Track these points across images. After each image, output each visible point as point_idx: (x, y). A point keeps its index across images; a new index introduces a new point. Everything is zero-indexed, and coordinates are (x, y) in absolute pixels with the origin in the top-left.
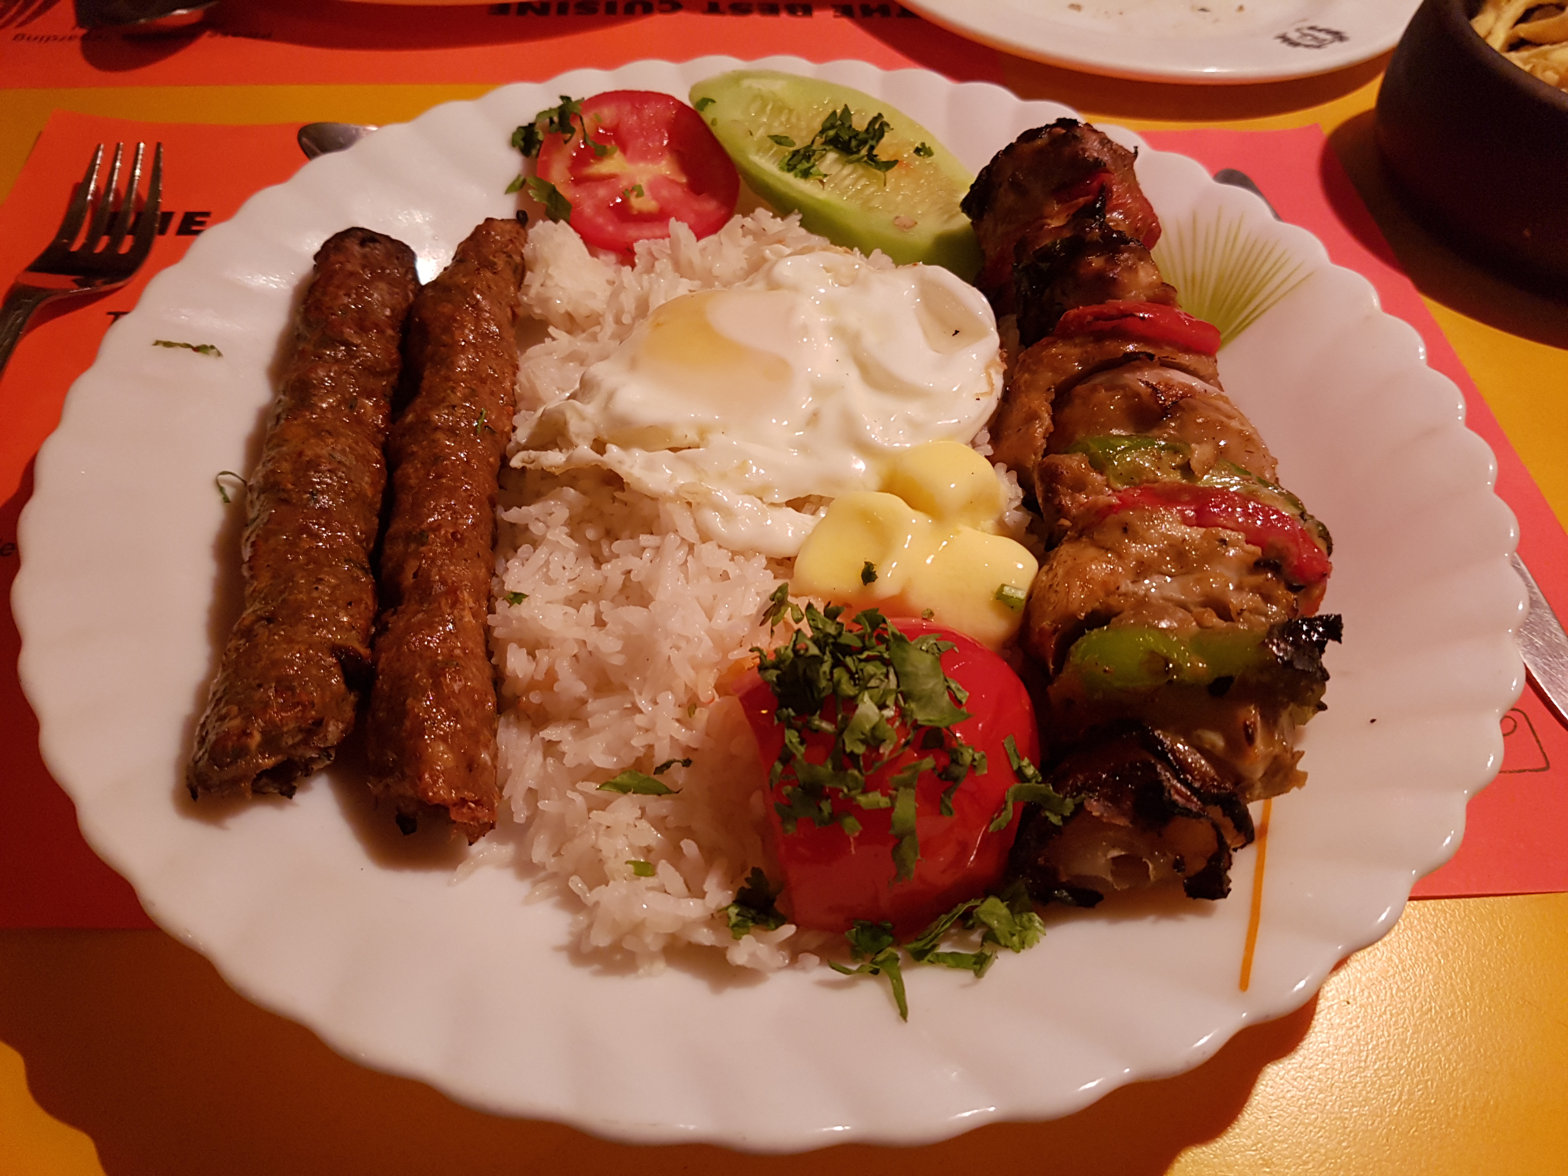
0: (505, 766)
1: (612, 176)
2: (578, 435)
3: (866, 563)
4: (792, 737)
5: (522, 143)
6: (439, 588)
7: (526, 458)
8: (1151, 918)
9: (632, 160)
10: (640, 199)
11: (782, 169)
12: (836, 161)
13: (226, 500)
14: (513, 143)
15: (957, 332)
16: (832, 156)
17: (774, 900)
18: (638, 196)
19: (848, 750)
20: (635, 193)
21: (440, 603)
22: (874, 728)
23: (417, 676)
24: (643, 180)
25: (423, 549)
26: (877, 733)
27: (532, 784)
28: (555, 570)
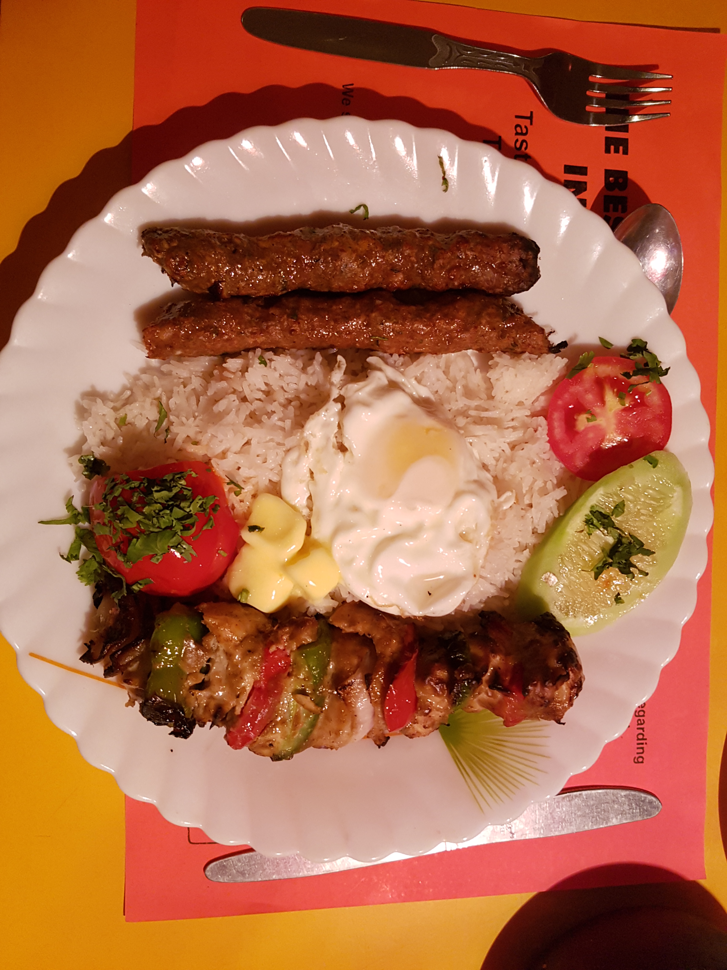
0: (185, 361)
1: (603, 402)
2: (347, 389)
3: (264, 528)
4: (136, 484)
5: (635, 346)
6: (264, 326)
7: (341, 363)
8: (84, 629)
9: (617, 414)
10: (586, 420)
11: (592, 507)
12: (606, 543)
13: (352, 212)
14: (634, 340)
15: (430, 594)
16: (611, 540)
17: (99, 475)
18: (588, 418)
19: (121, 507)
20: (590, 417)
21: (255, 327)
22: (127, 518)
23: (206, 320)
24: (601, 421)
25: (285, 317)
26: (124, 520)
27: (174, 373)
28: (288, 379)
